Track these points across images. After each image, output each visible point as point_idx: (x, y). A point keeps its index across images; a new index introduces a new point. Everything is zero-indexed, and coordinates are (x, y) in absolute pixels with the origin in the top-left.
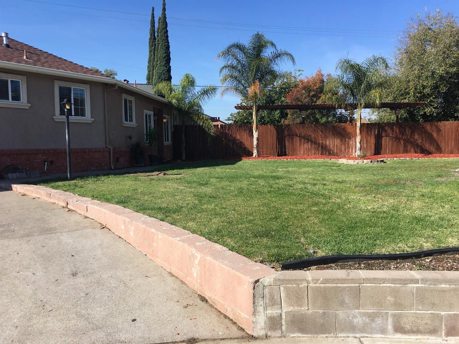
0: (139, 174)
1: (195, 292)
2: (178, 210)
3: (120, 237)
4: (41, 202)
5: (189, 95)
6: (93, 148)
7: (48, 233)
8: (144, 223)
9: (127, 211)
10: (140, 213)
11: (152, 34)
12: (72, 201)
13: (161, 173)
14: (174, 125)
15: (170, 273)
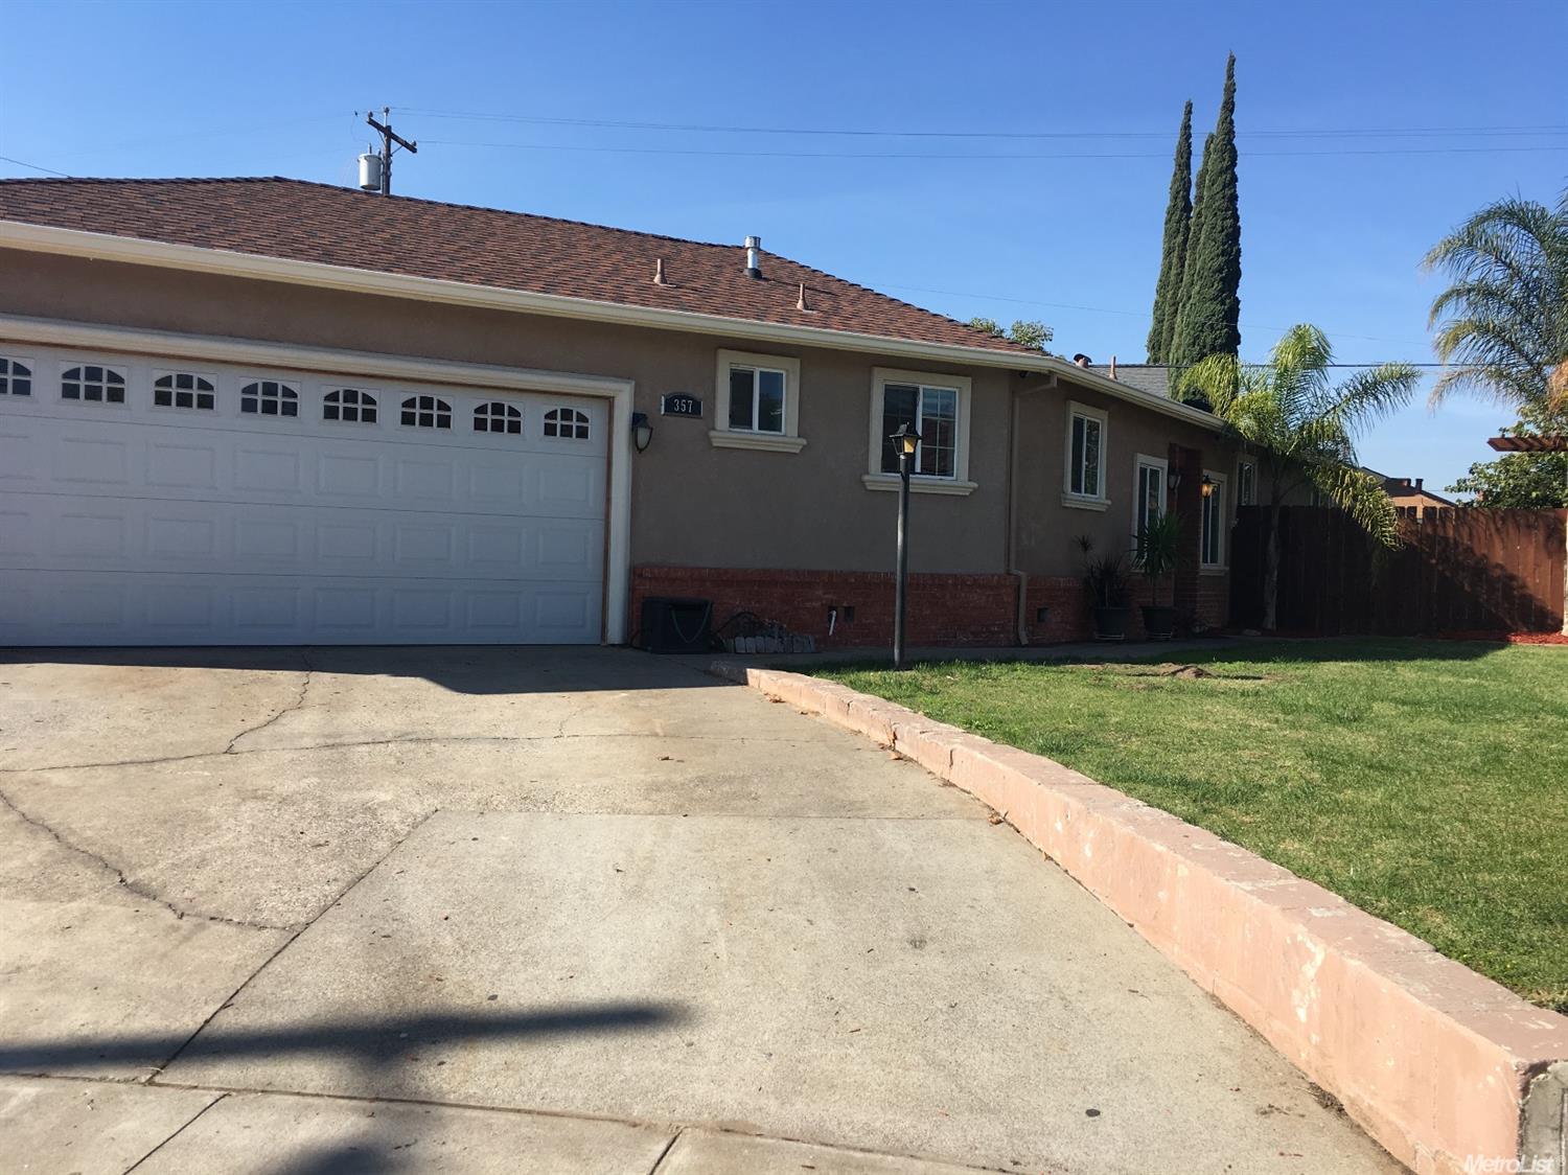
0: (1109, 666)
1: (1300, 1073)
2: (1249, 794)
3: (1048, 858)
4: (822, 724)
5: (1303, 400)
6: (970, 576)
7: (843, 814)
8: (1130, 820)
9: (1073, 778)
10: (1114, 791)
11: (1178, 193)
12: (909, 732)
13: (1184, 669)
14: (1239, 505)
15: (1213, 997)
